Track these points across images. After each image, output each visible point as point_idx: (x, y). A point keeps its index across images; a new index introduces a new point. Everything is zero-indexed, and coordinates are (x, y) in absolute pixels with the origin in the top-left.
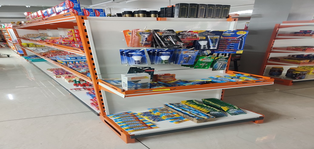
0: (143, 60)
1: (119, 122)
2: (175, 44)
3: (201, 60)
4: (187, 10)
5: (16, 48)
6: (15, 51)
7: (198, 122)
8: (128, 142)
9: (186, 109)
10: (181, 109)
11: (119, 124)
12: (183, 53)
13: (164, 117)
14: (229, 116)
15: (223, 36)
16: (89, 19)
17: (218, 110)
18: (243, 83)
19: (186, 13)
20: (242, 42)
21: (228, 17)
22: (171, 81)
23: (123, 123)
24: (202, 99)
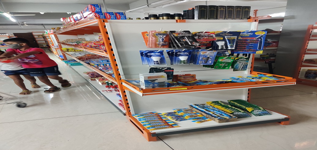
0: (162, 61)
1: (143, 121)
2: (190, 44)
3: (220, 60)
4: (206, 11)
5: (57, 53)
6: (57, 55)
7: (219, 122)
8: (150, 140)
9: (210, 110)
10: (205, 109)
11: (142, 123)
12: (202, 53)
13: (187, 117)
14: (253, 116)
15: (242, 37)
16: (110, 22)
17: (242, 111)
18: (263, 83)
19: (206, 15)
20: (261, 42)
21: (250, 18)
22: (192, 81)
23: (146, 122)
24: (228, 101)
